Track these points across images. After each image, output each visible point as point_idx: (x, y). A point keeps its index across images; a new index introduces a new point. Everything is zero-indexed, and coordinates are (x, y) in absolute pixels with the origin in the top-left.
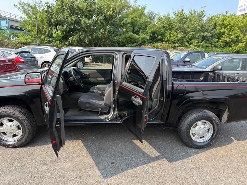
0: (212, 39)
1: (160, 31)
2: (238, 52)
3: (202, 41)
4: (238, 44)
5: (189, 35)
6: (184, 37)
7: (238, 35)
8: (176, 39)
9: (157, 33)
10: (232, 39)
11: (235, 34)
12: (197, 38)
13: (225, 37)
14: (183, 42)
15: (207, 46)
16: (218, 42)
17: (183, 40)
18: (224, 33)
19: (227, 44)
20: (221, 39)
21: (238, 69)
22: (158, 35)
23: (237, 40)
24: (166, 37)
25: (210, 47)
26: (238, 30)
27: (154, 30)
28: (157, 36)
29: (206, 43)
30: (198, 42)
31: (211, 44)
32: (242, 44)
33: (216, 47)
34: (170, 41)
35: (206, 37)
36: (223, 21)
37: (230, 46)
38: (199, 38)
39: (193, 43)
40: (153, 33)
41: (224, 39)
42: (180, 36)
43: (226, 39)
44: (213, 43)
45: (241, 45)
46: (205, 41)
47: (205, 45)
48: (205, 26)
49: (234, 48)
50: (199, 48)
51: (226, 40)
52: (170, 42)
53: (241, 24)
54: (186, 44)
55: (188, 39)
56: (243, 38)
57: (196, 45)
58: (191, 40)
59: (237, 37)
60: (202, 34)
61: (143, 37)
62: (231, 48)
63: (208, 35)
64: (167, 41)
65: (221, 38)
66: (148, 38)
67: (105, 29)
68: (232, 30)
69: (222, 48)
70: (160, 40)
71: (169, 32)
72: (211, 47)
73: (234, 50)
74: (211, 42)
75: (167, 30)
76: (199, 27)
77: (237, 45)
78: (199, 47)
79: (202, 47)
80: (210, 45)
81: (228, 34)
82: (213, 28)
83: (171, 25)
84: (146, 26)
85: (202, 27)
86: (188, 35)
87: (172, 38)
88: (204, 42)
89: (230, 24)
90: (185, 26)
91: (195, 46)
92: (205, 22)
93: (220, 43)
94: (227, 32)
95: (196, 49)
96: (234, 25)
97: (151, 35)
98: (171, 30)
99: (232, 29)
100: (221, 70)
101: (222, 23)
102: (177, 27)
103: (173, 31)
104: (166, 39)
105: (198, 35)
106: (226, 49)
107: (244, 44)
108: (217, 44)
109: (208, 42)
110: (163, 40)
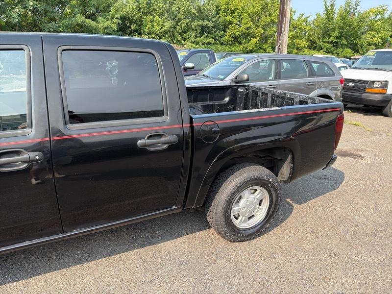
0: (215, 32)
1: (135, 16)
2: (251, 52)
3: (202, 33)
4: (251, 40)
5: (182, 24)
6: (175, 28)
7: (249, 26)
8: (163, 30)
9: (129, 19)
10: (242, 31)
11: (245, 24)
12: (193, 30)
13: (233, 28)
14: (174, 36)
15: (209, 44)
16: (223, 36)
17: (173, 32)
18: (231, 23)
19: (236, 39)
20: (227, 32)
21: (270, 78)
22: (132, 22)
23: (248, 33)
24: (146, 26)
25: (214, 44)
26: (249, 19)
27: (123, 13)
28: (131, 24)
29: (207, 37)
30: (196, 36)
31: (215, 40)
32: (255, 39)
33: (222, 44)
34: (153, 33)
35: (207, 27)
36: (228, 3)
37: (240, 43)
38: (196, 30)
39: (188, 38)
40: (123, 18)
41: (232, 32)
42: (168, 25)
43: (234, 32)
44: (217, 38)
45: (254, 41)
46: (206, 34)
47: (207, 40)
48: (204, 9)
49: (246, 45)
50: (198, 46)
51: (234, 34)
52: (153, 36)
53: (252, 10)
54: (179, 38)
55: (180, 31)
56: (256, 32)
57: (193, 40)
58: (185, 33)
59: (247, 29)
60: (200, 23)
61: (106, 25)
62: (241, 46)
63: (210, 24)
64: (148, 34)
65: (227, 30)
66: (115, 27)
67: (26, 7)
68: (241, 18)
69: (230, 45)
70: (136, 31)
71: (149, 17)
72: (216, 44)
73: (245, 49)
74: (215, 37)
75: (146, 14)
76: (194, 11)
77: (249, 41)
78: (198, 44)
79: (202, 44)
80: (213, 41)
81: (236, 24)
82: (215, 13)
83: (150, 6)
84: (109, 6)
85: (200, 10)
86: (179, 24)
87: (157, 28)
88: (204, 36)
89: (237, 9)
90: (174, 8)
91: (191, 42)
92: (202, 3)
93: (227, 37)
94: (235, 21)
95: (194, 47)
96: (243, 10)
97: (120, 22)
98: (152, 15)
99: (241, 16)
100: (247, 80)
101: (228, 7)
102: (161, 10)
103: (157, 17)
104: (146, 30)
105: (196, 23)
106: (235, 47)
107: (257, 39)
108: (222, 40)
109: (210, 36)
110: (142, 31)
